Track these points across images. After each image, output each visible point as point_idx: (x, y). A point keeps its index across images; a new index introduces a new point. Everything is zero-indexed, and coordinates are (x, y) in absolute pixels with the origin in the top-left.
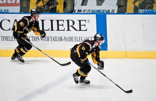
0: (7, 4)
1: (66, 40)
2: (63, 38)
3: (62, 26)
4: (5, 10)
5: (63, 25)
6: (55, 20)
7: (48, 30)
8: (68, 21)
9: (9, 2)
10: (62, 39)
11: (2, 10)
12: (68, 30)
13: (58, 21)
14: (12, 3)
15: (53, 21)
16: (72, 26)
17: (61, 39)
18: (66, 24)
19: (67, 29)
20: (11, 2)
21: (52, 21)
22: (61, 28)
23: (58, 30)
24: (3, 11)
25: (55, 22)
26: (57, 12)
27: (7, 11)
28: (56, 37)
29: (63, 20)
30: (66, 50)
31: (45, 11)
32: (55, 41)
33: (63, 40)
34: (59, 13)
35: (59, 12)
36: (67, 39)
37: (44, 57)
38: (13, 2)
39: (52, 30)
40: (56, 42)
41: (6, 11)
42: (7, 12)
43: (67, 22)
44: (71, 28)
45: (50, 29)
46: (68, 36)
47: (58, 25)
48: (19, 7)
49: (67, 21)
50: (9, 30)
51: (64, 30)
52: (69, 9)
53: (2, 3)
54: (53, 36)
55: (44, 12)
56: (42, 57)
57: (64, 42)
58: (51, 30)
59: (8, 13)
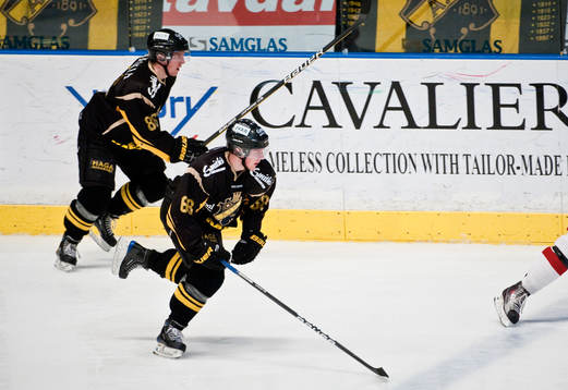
0: (279, 17)
1: (528, 168)
2: (518, 162)
3: (514, 109)
4: (272, 40)
5: (516, 106)
6: (482, 84)
7: (455, 127)
8: (539, 88)
9: (289, 6)
10: (515, 167)
11: (259, 40)
12: (541, 126)
13: (496, 88)
14: (300, 11)
15: (476, 88)
16: (555, 110)
17: (509, 166)
18: (529, 99)
19: (533, 121)
20: (295, 8)
21: (470, 88)
22: (508, 117)
23: (497, 125)
24: (264, 46)
25: (482, 91)
26: (494, 49)
27: (279, 47)
28: (486, 157)
29: (518, 86)
30: (531, 213)
31: (440, 48)
32: (481, 176)
33: (516, 171)
34: (499, 55)
35: (500, 49)
36: (535, 165)
37: (437, 241)
38: (308, 5)
39: (472, 125)
40: (487, 176)
41: (274, 46)
42: (279, 51)
43: (535, 93)
44: (550, 119)
45: (464, 122)
46: (538, 154)
47: (497, 106)
48: (332, 29)
49: (534, 88)
50: (289, 124)
51: (522, 127)
52: (544, 38)
53: (260, 10)
54: (476, 152)
55: (437, 51)
56: (427, 241)
57: (521, 179)
58: (465, 125)
59: (284, 53)
